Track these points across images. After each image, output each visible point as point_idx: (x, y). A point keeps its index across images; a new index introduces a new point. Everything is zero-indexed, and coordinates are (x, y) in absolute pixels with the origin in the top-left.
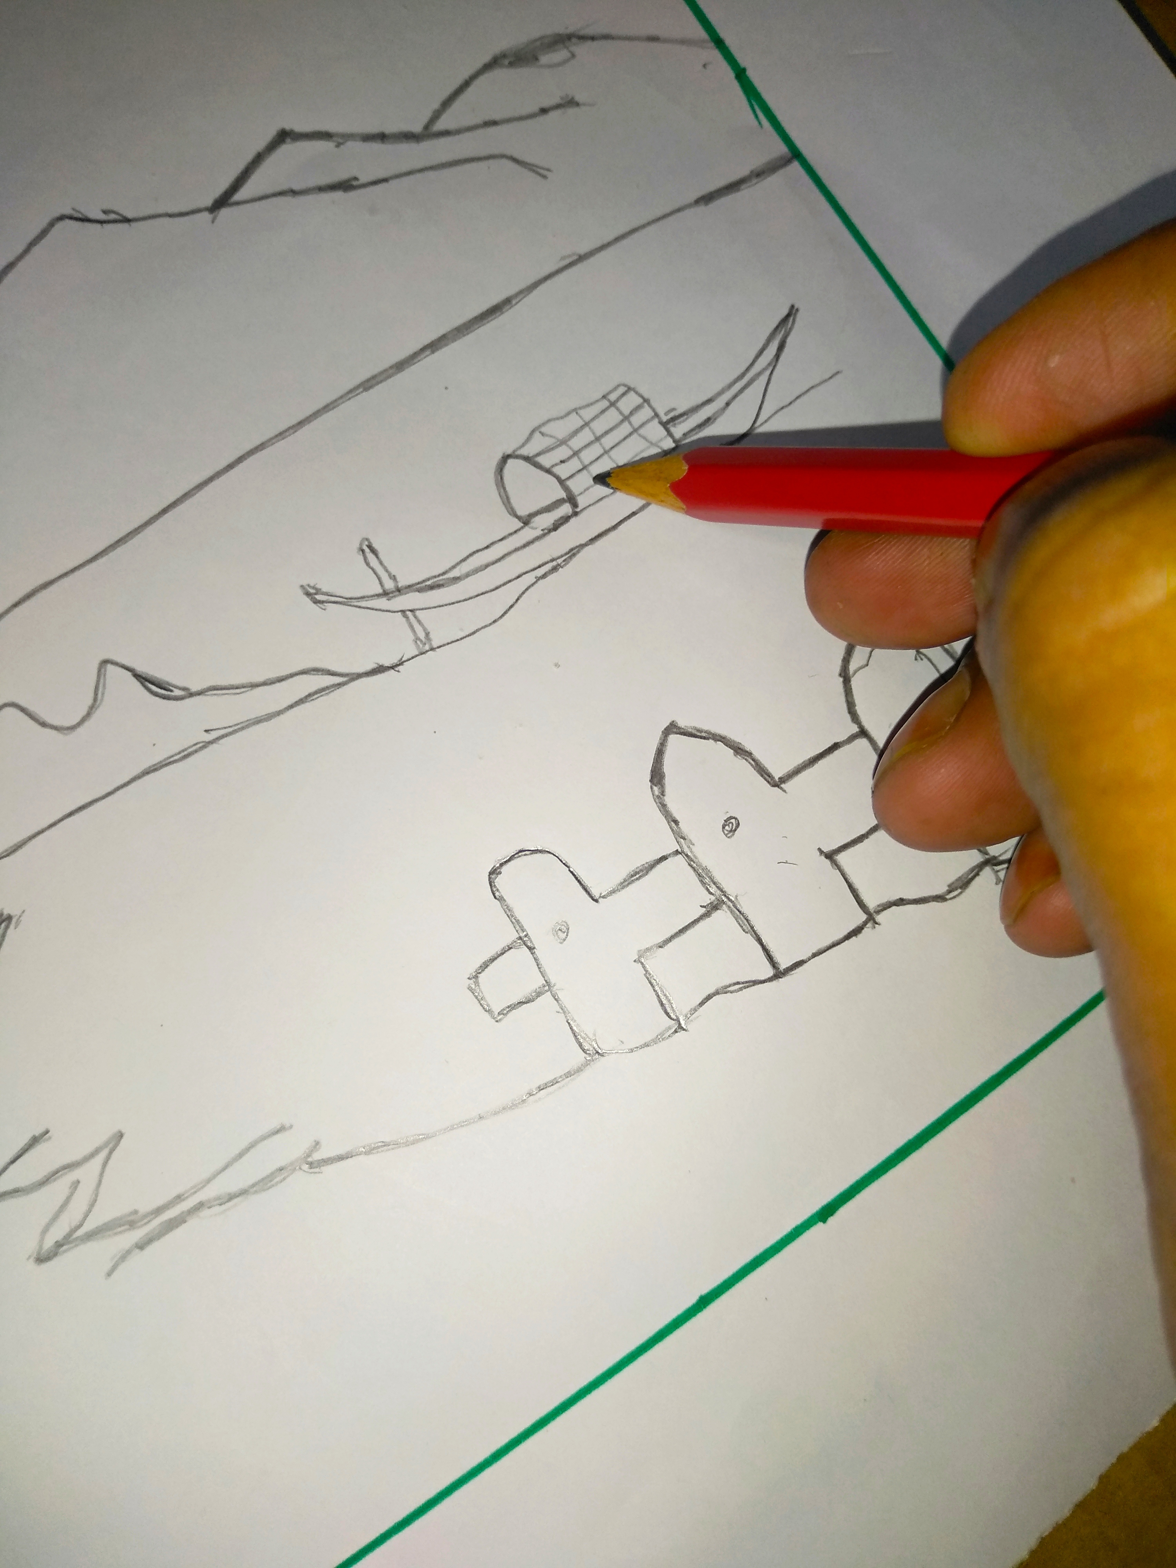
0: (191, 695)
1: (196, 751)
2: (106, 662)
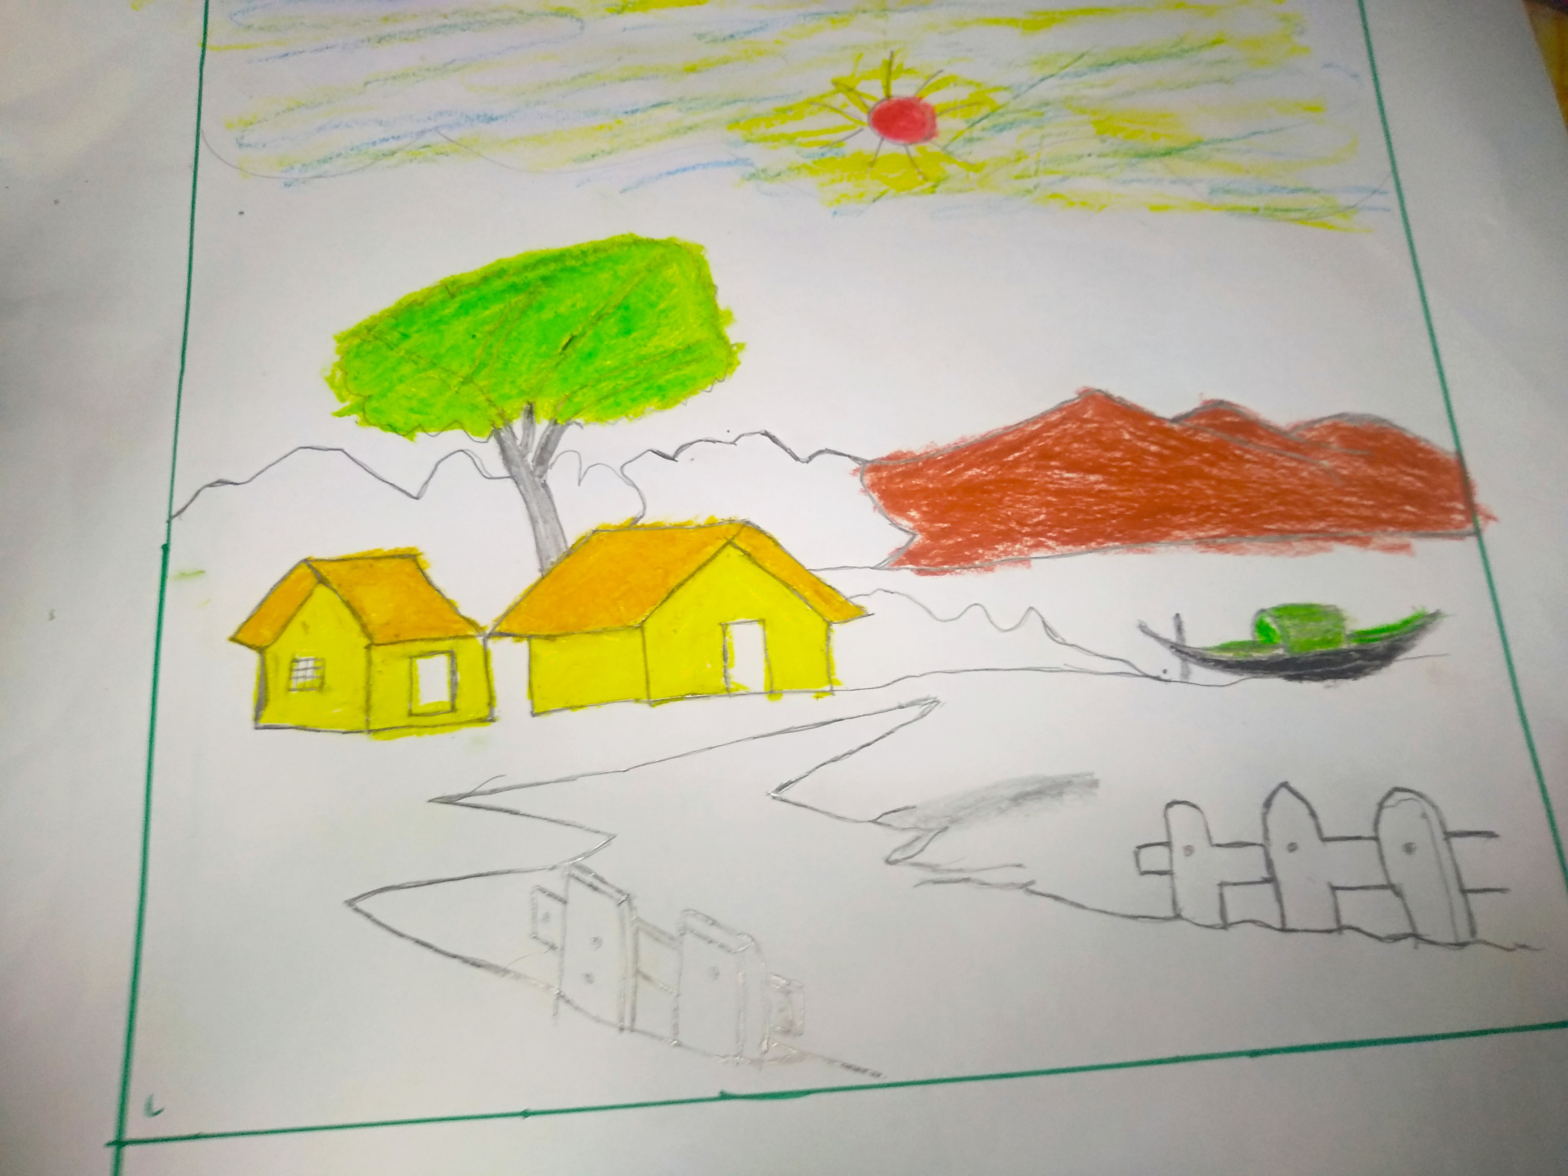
0: (1066, 644)
1: (1055, 671)
2: (1031, 608)
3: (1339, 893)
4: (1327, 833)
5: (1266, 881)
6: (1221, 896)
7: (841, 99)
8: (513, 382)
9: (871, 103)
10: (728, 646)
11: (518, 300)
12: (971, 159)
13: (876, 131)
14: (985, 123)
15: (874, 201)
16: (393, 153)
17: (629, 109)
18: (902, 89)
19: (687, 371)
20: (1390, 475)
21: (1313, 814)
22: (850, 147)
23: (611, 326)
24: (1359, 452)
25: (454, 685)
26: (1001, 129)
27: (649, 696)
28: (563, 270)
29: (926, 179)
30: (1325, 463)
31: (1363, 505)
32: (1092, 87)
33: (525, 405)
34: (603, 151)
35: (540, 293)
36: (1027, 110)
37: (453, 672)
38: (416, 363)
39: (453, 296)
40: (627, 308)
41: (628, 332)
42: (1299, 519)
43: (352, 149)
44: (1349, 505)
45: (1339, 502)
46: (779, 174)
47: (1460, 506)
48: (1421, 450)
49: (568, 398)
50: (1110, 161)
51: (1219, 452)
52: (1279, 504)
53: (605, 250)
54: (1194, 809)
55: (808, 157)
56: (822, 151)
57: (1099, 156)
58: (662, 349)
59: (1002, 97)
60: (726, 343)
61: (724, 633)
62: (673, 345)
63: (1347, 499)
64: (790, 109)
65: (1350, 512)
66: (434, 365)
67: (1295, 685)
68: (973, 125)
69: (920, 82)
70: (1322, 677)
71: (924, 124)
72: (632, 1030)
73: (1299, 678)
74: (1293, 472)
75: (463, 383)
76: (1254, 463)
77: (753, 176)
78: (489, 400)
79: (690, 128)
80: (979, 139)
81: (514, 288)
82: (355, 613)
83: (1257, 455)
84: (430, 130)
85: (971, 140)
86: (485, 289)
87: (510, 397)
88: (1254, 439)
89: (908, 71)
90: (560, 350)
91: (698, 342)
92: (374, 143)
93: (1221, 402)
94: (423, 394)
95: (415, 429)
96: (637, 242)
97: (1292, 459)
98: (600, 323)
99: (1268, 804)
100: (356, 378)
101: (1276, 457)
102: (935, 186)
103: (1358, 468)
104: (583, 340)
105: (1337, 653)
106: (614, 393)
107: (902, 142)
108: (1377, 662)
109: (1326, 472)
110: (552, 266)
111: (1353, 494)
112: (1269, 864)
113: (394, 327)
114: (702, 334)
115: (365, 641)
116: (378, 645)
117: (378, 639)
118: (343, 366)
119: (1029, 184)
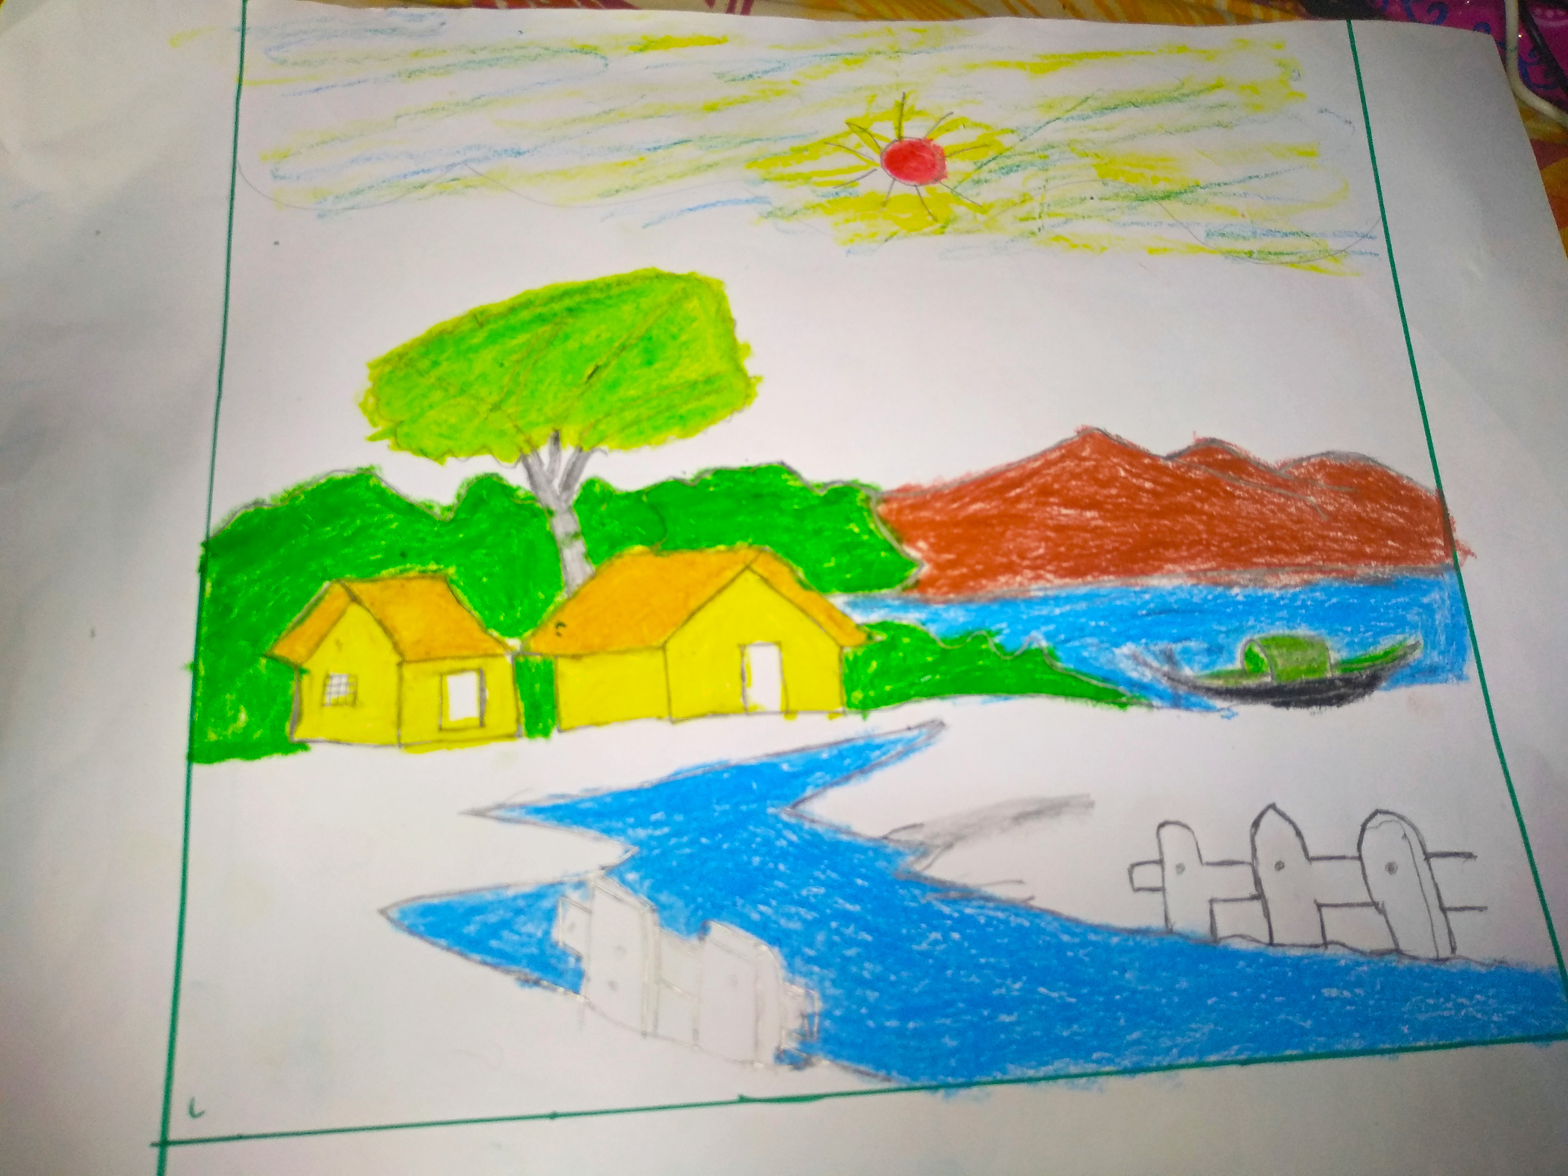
3: (1324, 910)
4: (1312, 854)
5: (1253, 898)
6: (1212, 912)
7: (854, 140)
8: (540, 410)
9: (883, 144)
10: (746, 669)
11: (545, 330)
12: (979, 200)
13: (888, 172)
14: (992, 165)
15: (886, 240)
16: (422, 186)
17: (651, 146)
18: (913, 131)
19: (708, 401)
20: (1373, 511)
21: (1299, 834)
22: (863, 187)
23: (633, 357)
24: (1344, 489)
25: (483, 701)
26: (1008, 170)
27: (670, 714)
28: (588, 302)
29: (935, 219)
30: (1312, 499)
31: (1348, 540)
32: (1095, 130)
33: (552, 433)
34: (626, 187)
35: (566, 324)
36: (1033, 153)
37: (482, 690)
38: (446, 390)
39: (481, 325)
40: (650, 339)
41: (650, 363)
42: (1286, 553)
43: (384, 181)
44: (1335, 540)
45: (1324, 538)
46: (795, 213)
47: (1440, 542)
48: (1404, 487)
49: (594, 426)
50: (1111, 204)
51: (1211, 488)
52: (1267, 539)
53: (628, 283)
54: (1185, 831)
55: (823, 196)
56: (838, 190)
57: (1101, 199)
58: (682, 381)
59: (1008, 140)
60: (745, 376)
61: (743, 654)
62: (693, 376)
63: (1332, 534)
64: (806, 149)
65: (1336, 546)
66: (462, 391)
67: (1282, 712)
68: (980, 168)
69: (931, 124)
70: (1308, 704)
71: (934, 166)
72: (655, 1035)
73: (1286, 704)
74: (1282, 508)
75: (491, 410)
76: (1244, 499)
77: (770, 214)
78: (516, 427)
79: (710, 166)
80: (986, 181)
81: (541, 319)
82: (388, 632)
83: (1247, 492)
84: (459, 164)
85: (978, 182)
86: (513, 320)
87: (538, 424)
88: (1244, 476)
89: (919, 113)
90: (585, 379)
91: (717, 375)
92: (405, 176)
93: (1213, 440)
94: (453, 420)
95: (444, 454)
96: (659, 276)
97: (1280, 495)
98: (624, 354)
99: (1256, 824)
100: (388, 404)
101: (1265, 493)
102: (944, 227)
103: (1342, 505)
104: (609, 369)
105: (1322, 681)
106: (636, 422)
107: (913, 183)
108: (1360, 690)
109: (1313, 508)
110: (578, 298)
111: (1340, 529)
112: (1258, 882)
113: (425, 355)
114: (721, 366)
115: (395, 658)
116: (410, 662)
117: (409, 656)
118: (375, 391)
119: (1034, 225)
